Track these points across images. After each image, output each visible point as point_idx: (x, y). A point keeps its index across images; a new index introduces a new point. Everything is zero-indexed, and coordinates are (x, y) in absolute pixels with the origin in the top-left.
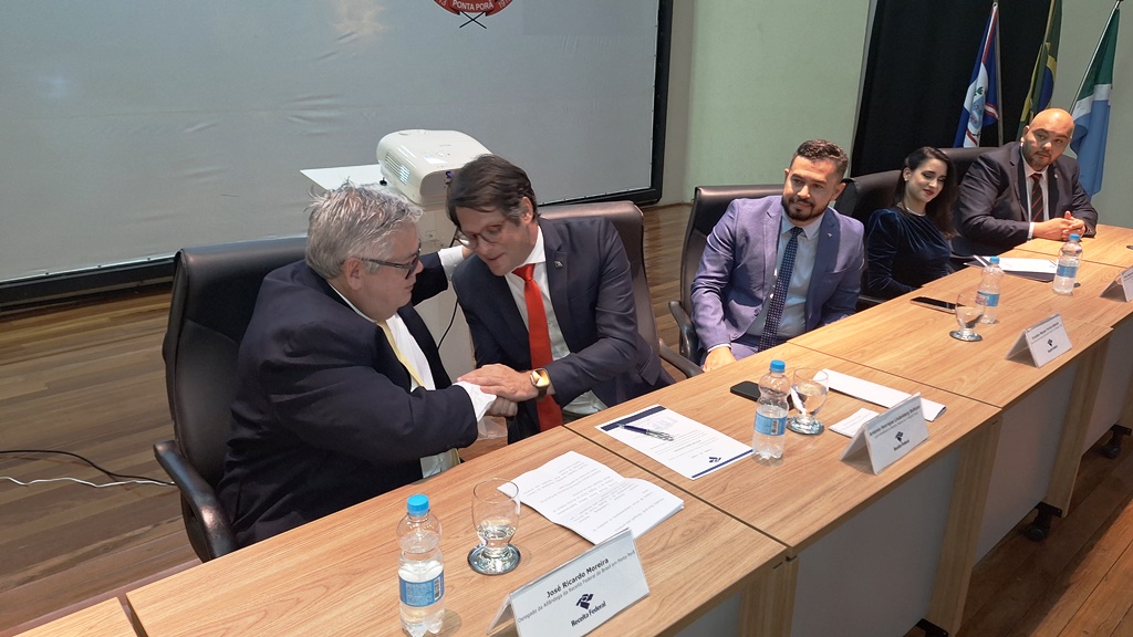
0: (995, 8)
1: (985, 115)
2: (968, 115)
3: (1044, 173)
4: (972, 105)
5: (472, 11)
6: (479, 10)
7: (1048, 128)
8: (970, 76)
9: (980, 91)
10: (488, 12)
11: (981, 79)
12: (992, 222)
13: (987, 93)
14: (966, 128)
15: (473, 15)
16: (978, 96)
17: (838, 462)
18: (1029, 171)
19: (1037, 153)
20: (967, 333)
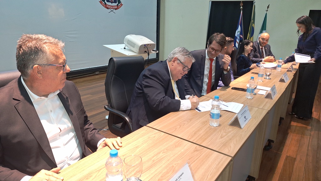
0: (242, 12)
1: (240, 37)
2: (236, 38)
3: (263, 48)
4: (237, 35)
5: (112, 9)
6: (113, 8)
7: (264, 38)
8: (237, 28)
9: (239, 32)
10: (116, 9)
11: (239, 29)
12: (254, 59)
13: (240, 32)
14: (236, 41)
15: (112, 10)
16: (239, 33)
17: (264, 98)
18: (261, 47)
19: (262, 43)
20: (268, 78)
